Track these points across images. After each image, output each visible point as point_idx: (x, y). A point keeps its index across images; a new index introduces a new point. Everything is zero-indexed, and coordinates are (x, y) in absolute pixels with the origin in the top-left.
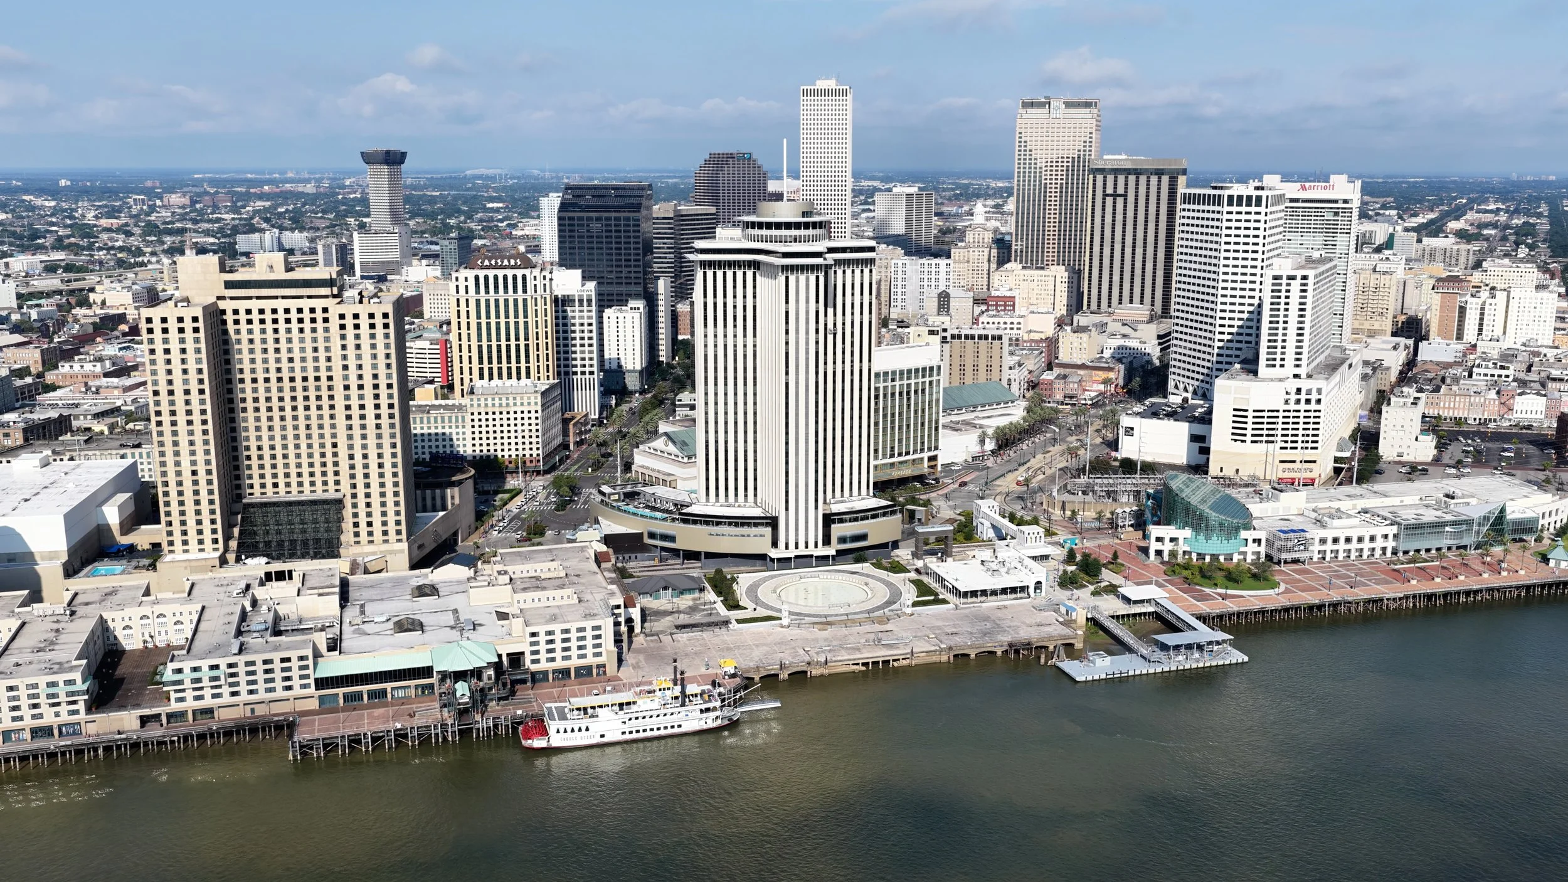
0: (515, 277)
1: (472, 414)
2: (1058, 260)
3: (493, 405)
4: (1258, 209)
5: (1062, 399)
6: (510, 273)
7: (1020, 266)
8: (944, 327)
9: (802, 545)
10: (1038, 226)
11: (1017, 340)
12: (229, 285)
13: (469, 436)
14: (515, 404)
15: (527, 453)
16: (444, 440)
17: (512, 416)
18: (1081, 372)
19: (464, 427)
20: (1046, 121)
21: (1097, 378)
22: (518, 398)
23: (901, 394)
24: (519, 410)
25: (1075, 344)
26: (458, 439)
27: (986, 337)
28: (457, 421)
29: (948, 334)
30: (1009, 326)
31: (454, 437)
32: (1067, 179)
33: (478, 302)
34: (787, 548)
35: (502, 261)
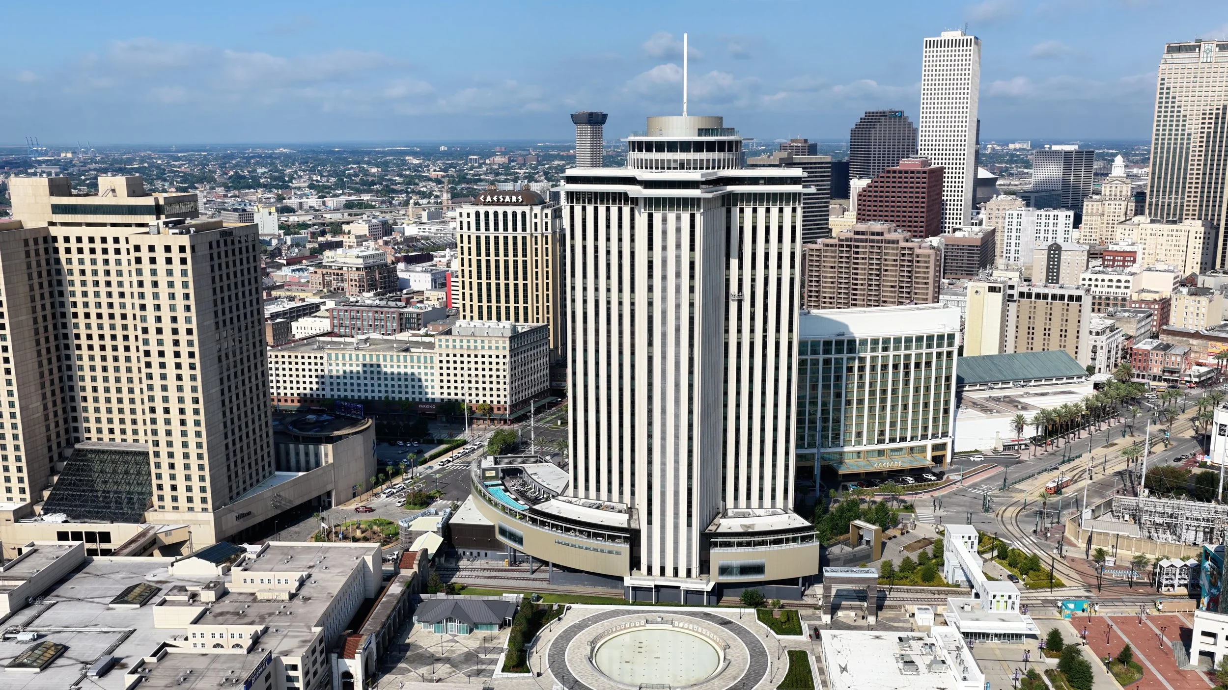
0: (514, 214)
1: (441, 355)
2: (1200, 215)
3: (461, 347)
5: (1160, 373)
6: (510, 210)
7: (1149, 220)
8: (1010, 283)
9: (669, 571)
10: (1178, 178)
11: (1124, 299)
12: (57, 209)
13: (437, 378)
14: (483, 348)
15: (495, 399)
16: (413, 380)
17: (480, 359)
18: (1194, 342)
19: (432, 368)
20: (1194, 66)
21: (1214, 350)
22: (486, 342)
23: (896, 367)
24: (487, 354)
25: (1191, 309)
26: (426, 380)
27: (1062, 297)
28: (426, 362)
29: (1015, 292)
30: (1114, 284)
31: (423, 378)
32: (1216, 128)
33: (479, 238)
34: (650, 573)
35: (504, 198)
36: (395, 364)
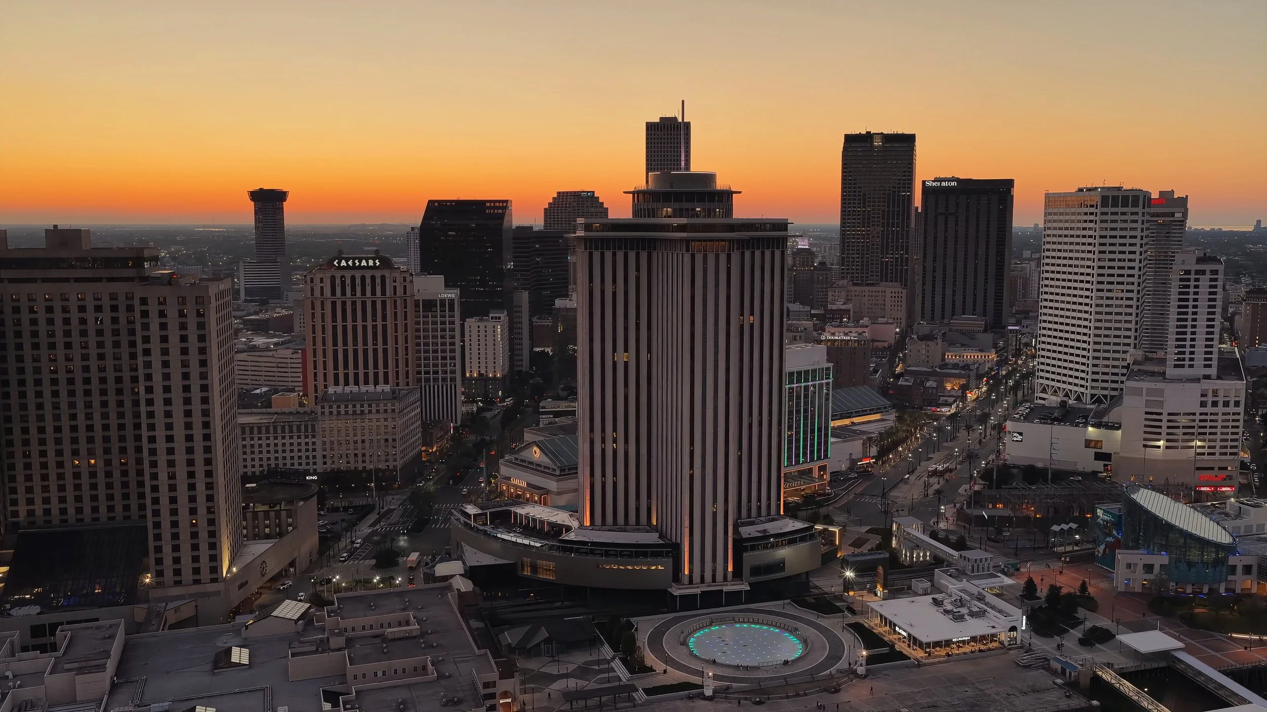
0: (373, 279)
1: (324, 422)
3: (347, 413)
4: (1135, 210)
6: (368, 274)
9: (709, 578)
13: (319, 447)
14: (370, 412)
15: (383, 464)
16: (292, 451)
17: (367, 424)
18: (933, 378)
19: (314, 436)
20: (868, 153)
21: (948, 384)
22: (374, 405)
24: (374, 417)
25: (923, 352)
26: (307, 450)
28: (306, 430)
31: (304, 448)
33: (334, 304)
34: (691, 582)
35: (360, 262)
36: (271, 436)
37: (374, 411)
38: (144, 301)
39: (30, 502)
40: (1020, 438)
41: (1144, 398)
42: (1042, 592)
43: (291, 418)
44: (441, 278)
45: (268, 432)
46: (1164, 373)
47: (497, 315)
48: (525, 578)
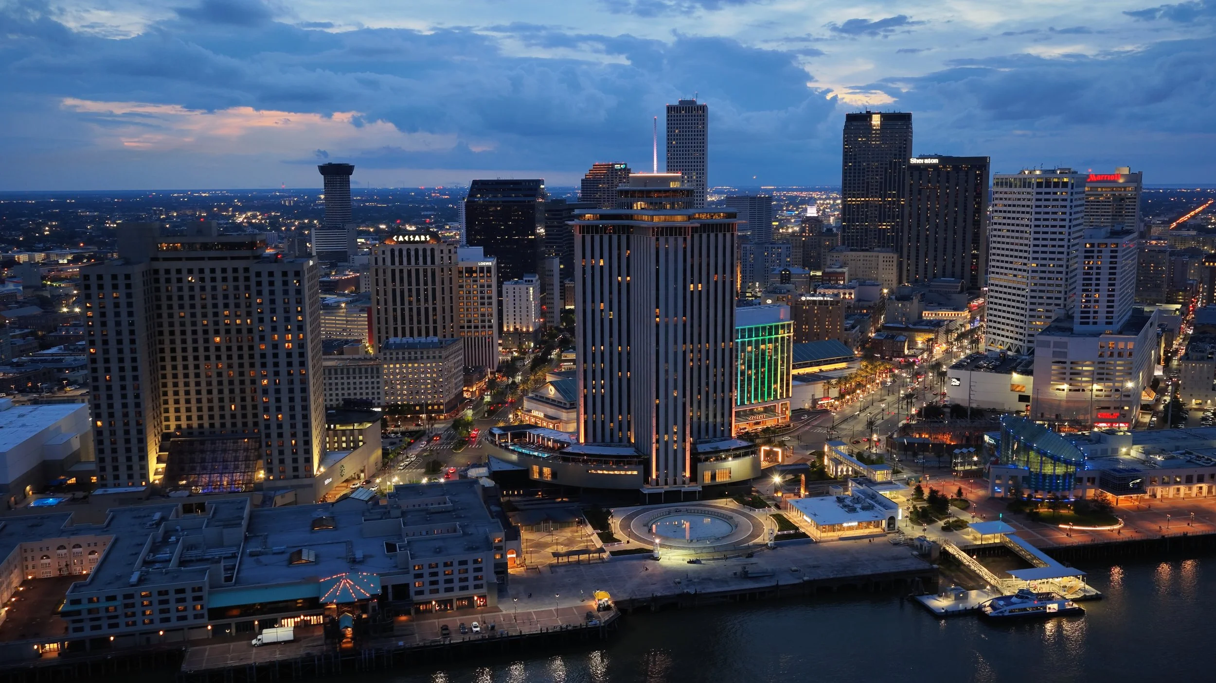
0: (425, 251)
3: (404, 359)
4: (1064, 190)
7: (849, 249)
10: (863, 217)
11: (849, 307)
14: (422, 358)
16: (361, 388)
19: (378, 377)
21: (919, 339)
22: (425, 352)
24: (425, 362)
25: (900, 310)
26: (373, 388)
27: (826, 303)
31: (370, 386)
32: (886, 178)
33: (393, 271)
34: (657, 484)
35: (414, 237)
36: (345, 376)
37: (425, 357)
38: (258, 274)
39: (178, 419)
40: (958, 383)
41: (1052, 350)
42: (926, 493)
43: (361, 363)
44: (481, 249)
45: (342, 373)
46: (1072, 329)
47: (530, 279)
48: (536, 481)
